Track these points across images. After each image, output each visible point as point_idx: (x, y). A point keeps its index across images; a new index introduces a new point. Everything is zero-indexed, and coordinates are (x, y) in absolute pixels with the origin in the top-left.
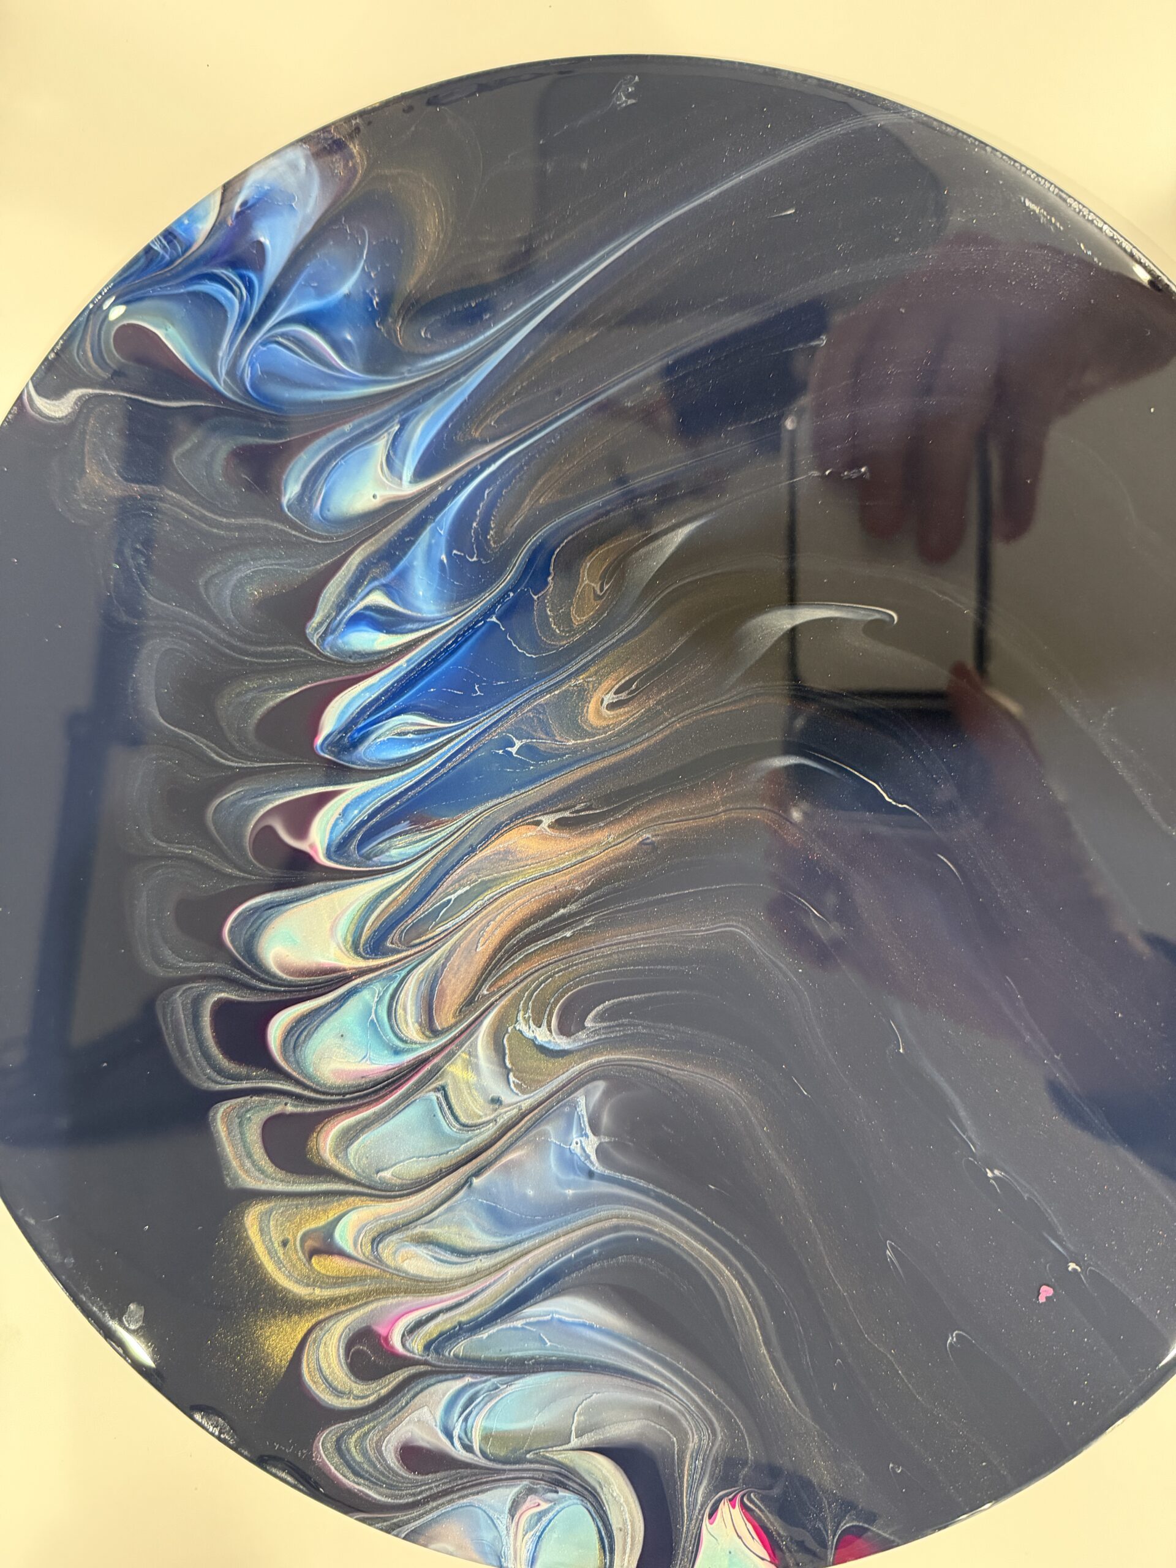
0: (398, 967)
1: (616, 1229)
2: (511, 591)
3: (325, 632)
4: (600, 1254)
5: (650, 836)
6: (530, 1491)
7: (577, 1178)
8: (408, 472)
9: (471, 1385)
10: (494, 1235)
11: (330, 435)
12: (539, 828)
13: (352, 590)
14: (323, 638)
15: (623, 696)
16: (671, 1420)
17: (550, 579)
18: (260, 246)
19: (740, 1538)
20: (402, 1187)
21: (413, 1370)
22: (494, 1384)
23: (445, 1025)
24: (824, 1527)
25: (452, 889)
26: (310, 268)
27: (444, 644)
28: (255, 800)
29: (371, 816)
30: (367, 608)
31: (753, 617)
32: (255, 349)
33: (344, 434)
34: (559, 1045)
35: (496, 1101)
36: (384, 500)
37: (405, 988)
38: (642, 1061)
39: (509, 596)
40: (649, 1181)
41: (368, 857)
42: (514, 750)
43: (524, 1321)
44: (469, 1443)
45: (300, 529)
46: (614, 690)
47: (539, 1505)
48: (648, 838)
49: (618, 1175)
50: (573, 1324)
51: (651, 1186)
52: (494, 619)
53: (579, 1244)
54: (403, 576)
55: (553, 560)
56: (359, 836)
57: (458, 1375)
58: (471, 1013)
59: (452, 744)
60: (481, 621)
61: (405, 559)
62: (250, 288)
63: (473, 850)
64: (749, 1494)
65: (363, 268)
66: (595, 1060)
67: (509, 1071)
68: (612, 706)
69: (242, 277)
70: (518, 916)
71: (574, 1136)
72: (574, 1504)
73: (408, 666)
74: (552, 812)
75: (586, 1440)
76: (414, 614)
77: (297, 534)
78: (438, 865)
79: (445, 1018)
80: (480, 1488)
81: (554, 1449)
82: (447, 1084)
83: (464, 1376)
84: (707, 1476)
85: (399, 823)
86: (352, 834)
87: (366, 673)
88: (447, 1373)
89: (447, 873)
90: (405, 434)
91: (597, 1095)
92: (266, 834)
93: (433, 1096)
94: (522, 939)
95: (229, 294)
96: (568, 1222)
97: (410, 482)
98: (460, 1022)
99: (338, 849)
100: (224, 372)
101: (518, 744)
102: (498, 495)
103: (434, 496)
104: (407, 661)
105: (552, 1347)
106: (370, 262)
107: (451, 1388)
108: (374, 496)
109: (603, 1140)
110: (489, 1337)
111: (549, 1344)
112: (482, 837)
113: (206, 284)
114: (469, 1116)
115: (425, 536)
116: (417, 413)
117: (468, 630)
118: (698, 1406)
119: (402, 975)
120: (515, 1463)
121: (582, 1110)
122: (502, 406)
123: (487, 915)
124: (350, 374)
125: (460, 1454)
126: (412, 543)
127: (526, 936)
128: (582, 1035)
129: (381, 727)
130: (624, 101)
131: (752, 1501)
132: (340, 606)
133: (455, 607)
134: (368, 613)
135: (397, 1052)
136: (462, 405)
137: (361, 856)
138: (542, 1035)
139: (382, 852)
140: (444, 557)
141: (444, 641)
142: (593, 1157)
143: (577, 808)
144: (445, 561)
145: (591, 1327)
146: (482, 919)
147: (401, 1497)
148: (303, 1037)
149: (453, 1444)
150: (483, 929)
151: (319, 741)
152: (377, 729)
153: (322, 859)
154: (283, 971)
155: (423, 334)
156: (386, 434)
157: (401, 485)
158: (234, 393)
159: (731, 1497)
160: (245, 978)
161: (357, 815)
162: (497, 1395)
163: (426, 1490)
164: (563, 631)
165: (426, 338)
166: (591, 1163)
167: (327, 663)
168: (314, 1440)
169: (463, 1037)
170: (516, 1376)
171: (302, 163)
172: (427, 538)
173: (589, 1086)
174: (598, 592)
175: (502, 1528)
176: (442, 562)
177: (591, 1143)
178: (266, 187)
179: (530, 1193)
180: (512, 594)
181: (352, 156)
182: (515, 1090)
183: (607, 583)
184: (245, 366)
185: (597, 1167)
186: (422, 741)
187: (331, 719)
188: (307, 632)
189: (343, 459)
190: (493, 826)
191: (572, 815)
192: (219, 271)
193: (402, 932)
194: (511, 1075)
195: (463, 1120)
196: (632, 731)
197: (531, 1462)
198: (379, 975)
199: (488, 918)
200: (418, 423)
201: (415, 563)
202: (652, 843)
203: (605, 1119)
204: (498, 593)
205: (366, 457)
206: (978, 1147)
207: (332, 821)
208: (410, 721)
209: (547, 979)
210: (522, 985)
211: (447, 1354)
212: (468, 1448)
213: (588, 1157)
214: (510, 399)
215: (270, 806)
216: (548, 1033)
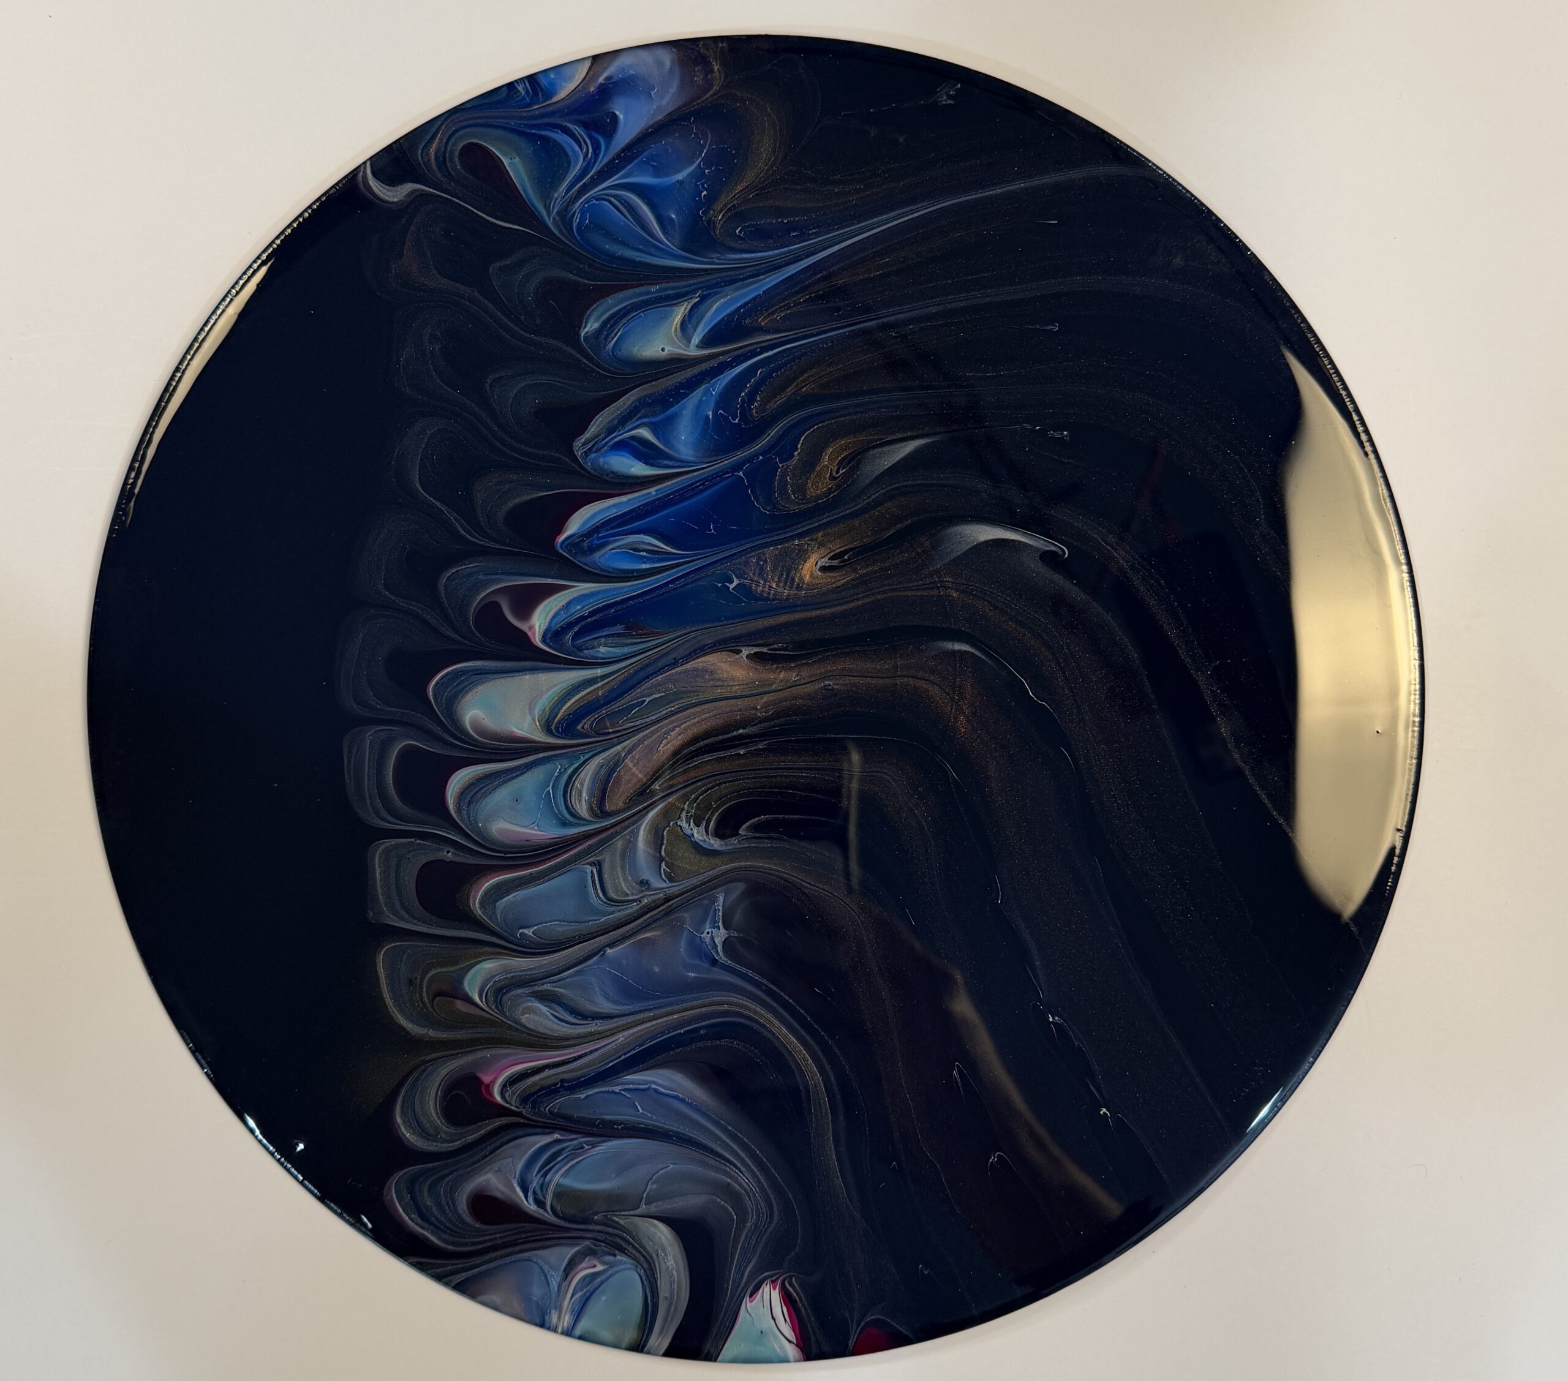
0: (585, 749)
1: (726, 1013)
2: (761, 455)
3: (590, 449)
4: (706, 1034)
5: (831, 683)
6: (590, 1252)
7: (702, 964)
8: (696, 339)
9: (558, 1141)
10: (615, 1002)
11: (638, 290)
12: (737, 656)
13: (624, 420)
14: (586, 454)
15: (835, 563)
16: (735, 1197)
17: (796, 453)
18: (615, 118)
19: (773, 1318)
20: (540, 946)
21: (504, 1120)
22: (580, 1143)
23: (613, 808)
24: (851, 1318)
25: (648, 692)
26: (653, 149)
27: (693, 484)
28: (489, 577)
29: (591, 614)
30: (633, 438)
31: (956, 525)
32: (588, 201)
33: (649, 293)
34: (712, 845)
35: (644, 883)
36: (670, 354)
37: (585, 770)
38: (782, 872)
39: (758, 458)
40: (763, 976)
41: (580, 649)
42: (732, 586)
43: (620, 1087)
44: (543, 1199)
45: (590, 359)
46: (829, 556)
47: (595, 1266)
48: (830, 685)
49: (738, 967)
50: (667, 1095)
51: (765, 981)
52: (741, 474)
53: (690, 1021)
54: (671, 421)
55: (802, 439)
56: (576, 629)
57: (548, 1131)
58: (640, 803)
59: (679, 568)
60: (729, 473)
61: (676, 406)
62: (597, 148)
63: (675, 663)
64: (790, 1277)
65: (700, 164)
66: (742, 864)
67: (662, 859)
68: (824, 569)
69: (591, 138)
70: (704, 727)
71: (708, 926)
72: (629, 1269)
73: (657, 495)
74: (752, 646)
75: (653, 1209)
76: (671, 452)
77: (587, 362)
78: (641, 669)
79: (616, 801)
80: (541, 1244)
81: (622, 1213)
82: (604, 860)
83: (553, 1133)
84: (757, 1256)
85: (616, 625)
86: (570, 626)
87: (617, 492)
88: (536, 1127)
89: (647, 677)
90: (702, 307)
91: (735, 894)
92: (491, 609)
93: (589, 869)
94: (700, 748)
95: (577, 148)
96: (683, 1001)
97: (697, 346)
98: (629, 808)
99: (554, 635)
100: (555, 211)
101: (736, 582)
102: (769, 375)
103: (714, 363)
104: (657, 491)
105: (641, 1113)
106: (707, 162)
107: (539, 1142)
108: (663, 350)
109: (732, 934)
110: (586, 1097)
111: (641, 1110)
112: (686, 653)
113: (557, 133)
114: (616, 892)
115: (699, 392)
116: (716, 293)
117: (716, 478)
118: (762, 1188)
119: (586, 758)
120: (582, 1223)
121: (720, 904)
122: (789, 308)
123: (673, 722)
124: (667, 246)
125: (531, 1207)
126: (686, 395)
127: (706, 745)
128: (734, 841)
129: (619, 540)
130: (944, 100)
131: (791, 1284)
132: (610, 430)
133: (712, 456)
134: (633, 442)
135: (564, 824)
136: (756, 297)
137: (574, 646)
138: (698, 834)
139: (593, 648)
140: (710, 413)
141: (694, 481)
142: (720, 948)
143: (775, 646)
144: (711, 417)
145: (682, 1100)
146: (670, 723)
147: (465, 1244)
148: (479, 795)
149: (526, 1198)
150: (667, 733)
151: (561, 538)
152: (615, 541)
153: (537, 640)
154: (476, 733)
155: (737, 231)
156: (686, 303)
157: (688, 346)
158: (560, 231)
159: (774, 1278)
160: (439, 731)
161: (578, 610)
162: (580, 1155)
163: (490, 1240)
164: (797, 498)
165: (739, 236)
166: (717, 952)
167: (584, 474)
168: (389, 1178)
169: (627, 823)
170: (603, 1139)
171: (668, 64)
172: (700, 395)
173: (730, 885)
174: (834, 474)
175: (554, 1285)
176: (708, 416)
177: (720, 935)
178: (632, 72)
179: (657, 970)
180: (761, 458)
181: (712, 71)
182: (664, 877)
183: (843, 469)
184: (575, 211)
185: (721, 957)
186: (653, 561)
187: (576, 524)
188: (574, 444)
189: (643, 312)
190: (697, 646)
191: (769, 652)
192: (571, 126)
193: (595, 719)
194: (663, 865)
195: (612, 894)
196: (836, 593)
197: (597, 1223)
198: (566, 753)
199: (675, 724)
200: (715, 302)
201: (684, 412)
202: (833, 689)
203: (738, 917)
204: (750, 453)
205: (666, 317)
206: (1045, 994)
207: (555, 610)
208: (646, 541)
209: (713, 787)
210: (693, 787)
211: (542, 1109)
212: (540, 1203)
213: (715, 946)
214: (797, 304)
215: (503, 585)
216: (704, 833)
